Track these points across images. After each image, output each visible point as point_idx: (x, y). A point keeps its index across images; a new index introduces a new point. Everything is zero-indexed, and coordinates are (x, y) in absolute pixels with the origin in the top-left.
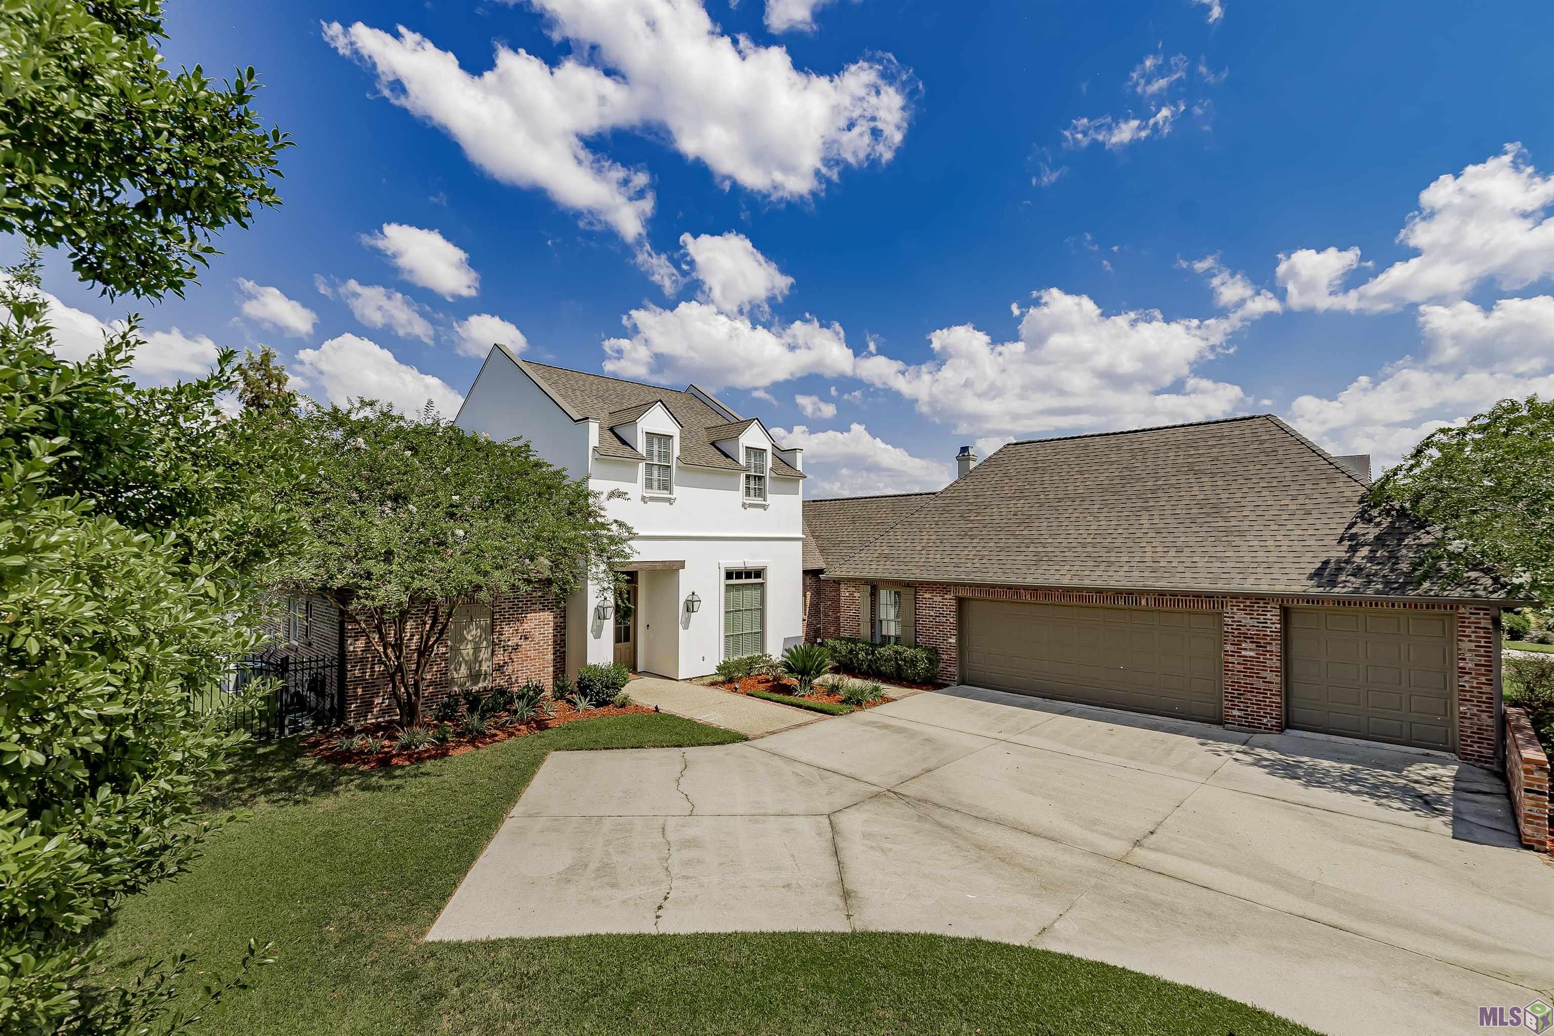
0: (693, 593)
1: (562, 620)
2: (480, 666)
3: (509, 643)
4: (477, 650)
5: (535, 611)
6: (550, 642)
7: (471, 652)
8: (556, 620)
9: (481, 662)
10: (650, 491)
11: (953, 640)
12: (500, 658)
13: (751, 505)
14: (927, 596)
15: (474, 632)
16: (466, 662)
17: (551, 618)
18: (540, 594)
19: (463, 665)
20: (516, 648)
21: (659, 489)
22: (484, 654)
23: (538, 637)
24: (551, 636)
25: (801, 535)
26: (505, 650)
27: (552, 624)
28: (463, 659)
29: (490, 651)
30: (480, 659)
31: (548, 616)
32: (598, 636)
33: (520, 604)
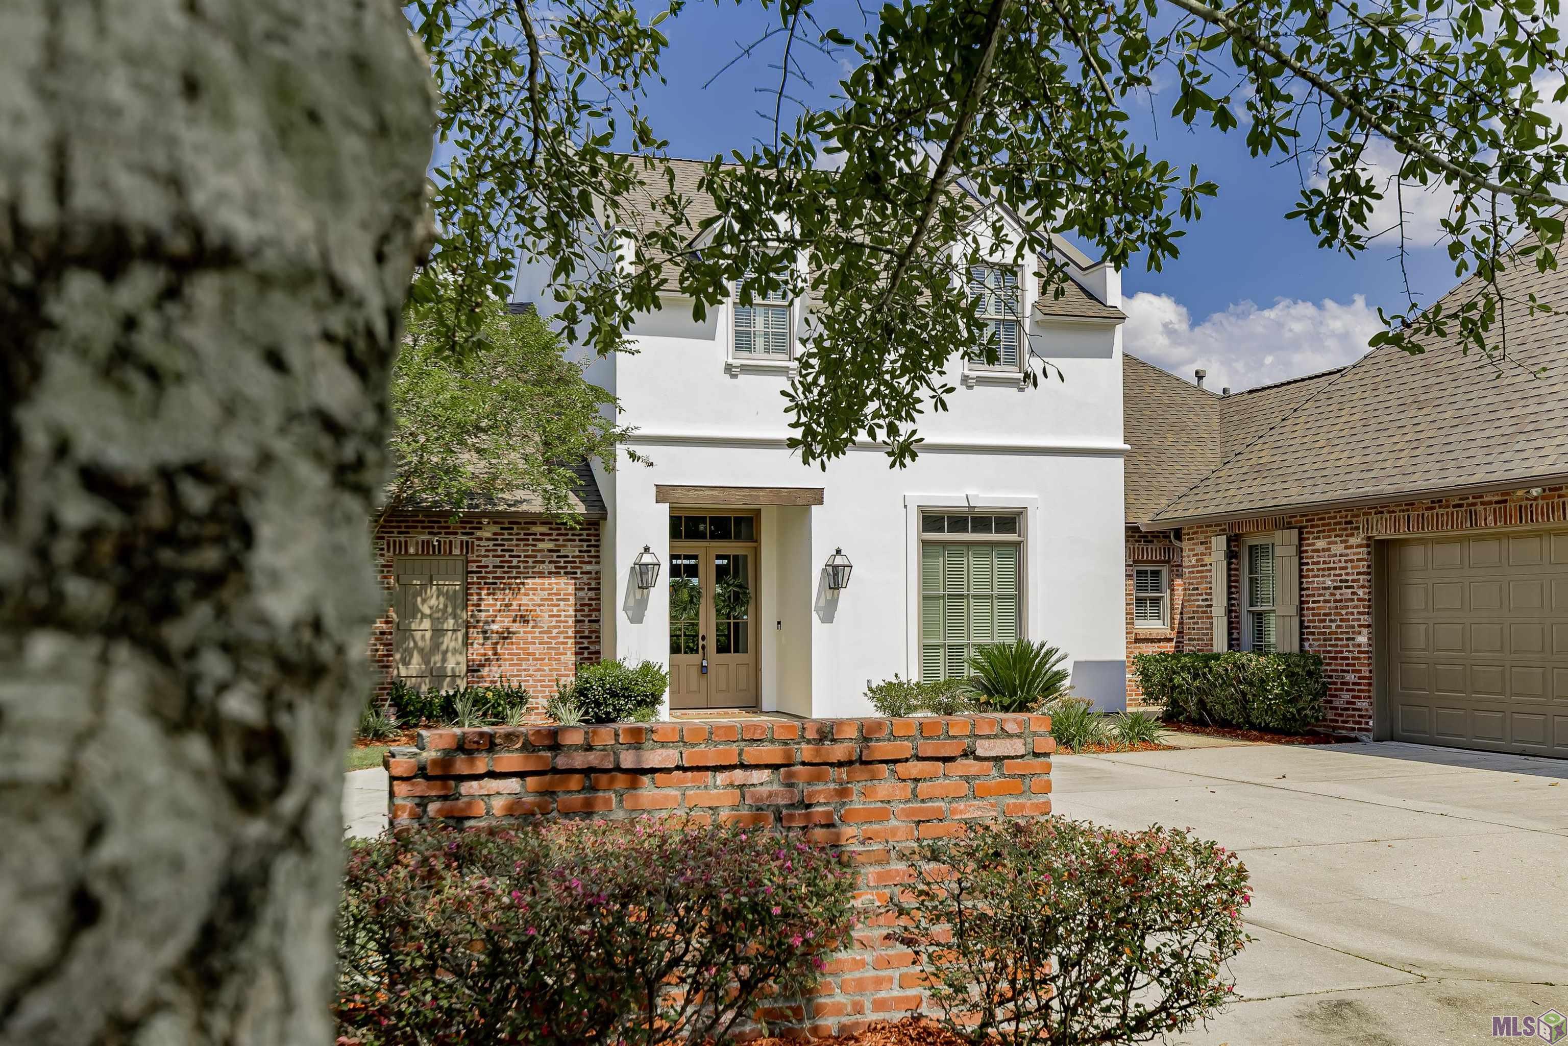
0: (838, 552)
1: (592, 594)
2: (444, 660)
3: (495, 627)
4: (438, 632)
5: (541, 575)
6: (571, 633)
7: (428, 635)
8: (581, 594)
9: (447, 651)
10: (746, 354)
11: (1363, 639)
12: (477, 651)
13: (982, 381)
14: (1321, 544)
15: (433, 602)
16: (421, 651)
17: (571, 589)
18: (551, 545)
19: (415, 653)
20: (506, 636)
21: (767, 350)
22: (450, 641)
23: (546, 621)
24: (571, 621)
25: (1118, 443)
26: (486, 638)
27: (572, 600)
28: (415, 643)
29: (460, 635)
30: (444, 647)
31: (565, 585)
32: (637, 617)
33: (515, 561)
